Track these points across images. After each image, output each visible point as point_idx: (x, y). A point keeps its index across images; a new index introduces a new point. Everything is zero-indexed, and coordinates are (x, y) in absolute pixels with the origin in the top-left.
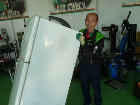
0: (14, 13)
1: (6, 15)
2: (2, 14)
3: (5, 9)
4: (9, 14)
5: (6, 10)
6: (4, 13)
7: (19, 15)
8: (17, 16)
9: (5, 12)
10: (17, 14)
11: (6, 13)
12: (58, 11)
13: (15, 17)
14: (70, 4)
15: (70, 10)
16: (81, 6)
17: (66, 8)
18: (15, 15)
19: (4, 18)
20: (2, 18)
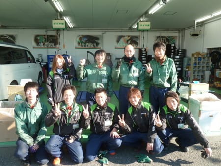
0: (50, 45)
1: (44, 45)
2: (40, 44)
6: (42, 44)
7: (53, 46)
12: (80, 47)
13: (50, 47)
14: (87, 44)
15: (87, 47)
16: (94, 45)
17: (85, 46)
19: (41, 47)
20: (39, 47)
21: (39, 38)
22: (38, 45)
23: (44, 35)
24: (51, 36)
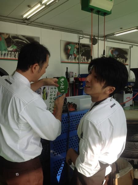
0: (82, 58)
1: (75, 58)
2: (71, 56)
3: (75, 52)
4: (78, 58)
5: (76, 54)
6: (73, 57)
7: (86, 60)
8: (84, 61)
9: (74, 55)
10: (84, 60)
11: (75, 57)
13: (82, 61)
18: (82, 60)
19: (72, 61)
20: (70, 61)
21: (70, 47)
22: (68, 58)
23: (76, 44)
24: (84, 45)
